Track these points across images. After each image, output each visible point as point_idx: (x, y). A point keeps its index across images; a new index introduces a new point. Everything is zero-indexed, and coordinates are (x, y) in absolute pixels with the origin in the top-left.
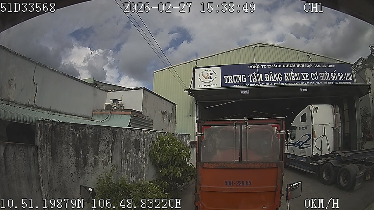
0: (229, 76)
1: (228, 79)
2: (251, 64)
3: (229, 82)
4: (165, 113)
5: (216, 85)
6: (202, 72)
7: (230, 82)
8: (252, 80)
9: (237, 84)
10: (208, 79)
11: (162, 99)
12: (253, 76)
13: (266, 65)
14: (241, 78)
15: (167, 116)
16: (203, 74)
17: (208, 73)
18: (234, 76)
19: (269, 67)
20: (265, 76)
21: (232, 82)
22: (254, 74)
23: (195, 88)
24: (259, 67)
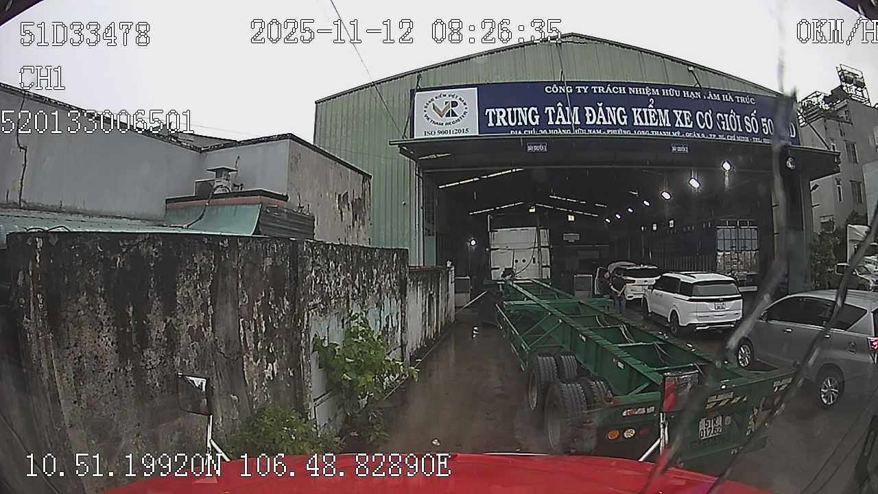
0: (497, 110)
1: (495, 117)
2: (551, 84)
3: (497, 125)
4: (343, 199)
5: (465, 131)
6: (432, 100)
7: (501, 125)
8: (554, 121)
9: (516, 128)
10: (446, 116)
11: (337, 164)
12: (557, 111)
13: (587, 87)
14: (527, 115)
15: (351, 205)
16: (433, 105)
17: (446, 103)
18: (509, 110)
19: (595, 91)
20: (586, 113)
21: (505, 124)
22: (558, 105)
23: (415, 138)
24: (571, 91)
